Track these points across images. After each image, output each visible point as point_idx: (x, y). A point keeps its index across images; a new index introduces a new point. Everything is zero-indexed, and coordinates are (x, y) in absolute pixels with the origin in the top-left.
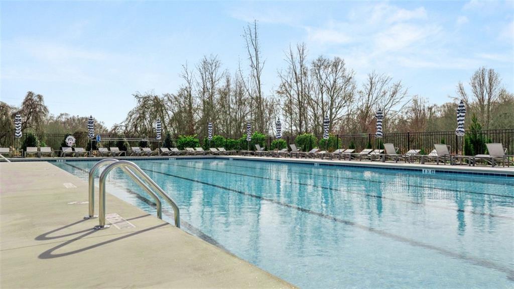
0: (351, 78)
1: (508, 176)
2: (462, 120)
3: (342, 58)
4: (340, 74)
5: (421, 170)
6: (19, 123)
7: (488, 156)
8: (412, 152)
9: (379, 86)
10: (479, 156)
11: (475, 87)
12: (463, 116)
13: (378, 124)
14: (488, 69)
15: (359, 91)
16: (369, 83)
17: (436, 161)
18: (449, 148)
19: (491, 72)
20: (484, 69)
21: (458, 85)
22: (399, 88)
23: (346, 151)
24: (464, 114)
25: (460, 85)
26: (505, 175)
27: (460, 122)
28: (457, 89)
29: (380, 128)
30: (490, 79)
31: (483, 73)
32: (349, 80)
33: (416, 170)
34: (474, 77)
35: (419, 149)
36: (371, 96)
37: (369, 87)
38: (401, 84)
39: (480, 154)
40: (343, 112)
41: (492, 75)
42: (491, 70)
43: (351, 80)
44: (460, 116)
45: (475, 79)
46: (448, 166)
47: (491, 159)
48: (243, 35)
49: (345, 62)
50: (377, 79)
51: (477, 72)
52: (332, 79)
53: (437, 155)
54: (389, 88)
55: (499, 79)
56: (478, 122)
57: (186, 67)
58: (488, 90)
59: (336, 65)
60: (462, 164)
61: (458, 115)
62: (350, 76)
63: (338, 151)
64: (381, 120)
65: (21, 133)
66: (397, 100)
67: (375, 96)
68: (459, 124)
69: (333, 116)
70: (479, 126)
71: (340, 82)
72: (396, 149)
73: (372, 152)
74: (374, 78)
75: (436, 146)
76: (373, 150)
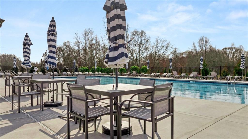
0: (148, 40)
1: (219, 83)
2: (202, 63)
3: (144, 31)
4: (144, 38)
5: (190, 81)
6: (15, 62)
7: (211, 76)
8: (183, 74)
9: (160, 44)
10: (207, 76)
11: (200, 44)
12: (202, 62)
13: (170, 63)
14: (205, 37)
15: (152, 46)
16: (156, 42)
17: (193, 78)
18: (197, 73)
19: (206, 38)
20: (203, 37)
21: (193, 43)
22: (169, 45)
23: (156, 74)
24: (203, 61)
25: (194, 43)
26: (217, 83)
27: (201, 64)
28: (192, 45)
29: (171, 65)
30: (206, 41)
31: (203, 38)
32: (147, 41)
33: (188, 81)
34: (199, 40)
35: (186, 73)
36: (157, 48)
37: (156, 44)
38: (170, 43)
39: (208, 75)
40: (144, 55)
41: (206, 39)
42: (206, 37)
43: (148, 41)
44: (201, 62)
45: (200, 41)
46: (197, 80)
47: (212, 77)
48: (103, 20)
49: (146, 33)
50: (160, 41)
51: (201, 38)
52: (140, 40)
53: (193, 76)
54: (165, 45)
55: (209, 41)
56: (206, 63)
57: (77, 34)
58: (205, 46)
59: (142, 34)
60: (202, 79)
61: (201, 61)
62: (148, 39)
63: (153, 74)
64: (171, 62)
65: (16, 66)
66: (169, 50)
67: (159, 48)
68: (201, 65)
69: (141, 56)
70: (206, 64)
71: (144, 41)
72: (177, 73)
73: (167, 74)
74: (158, 40)
75: (193, 72)
76: (168, 74)
